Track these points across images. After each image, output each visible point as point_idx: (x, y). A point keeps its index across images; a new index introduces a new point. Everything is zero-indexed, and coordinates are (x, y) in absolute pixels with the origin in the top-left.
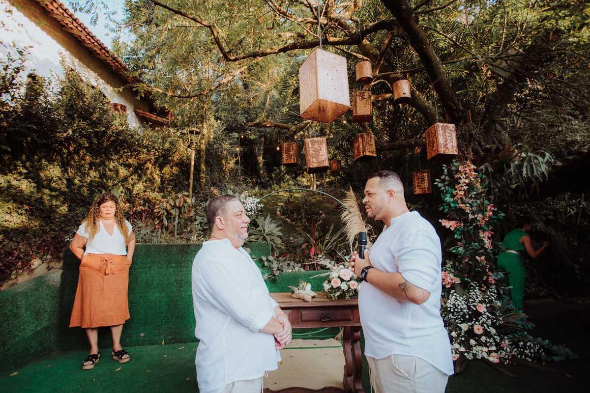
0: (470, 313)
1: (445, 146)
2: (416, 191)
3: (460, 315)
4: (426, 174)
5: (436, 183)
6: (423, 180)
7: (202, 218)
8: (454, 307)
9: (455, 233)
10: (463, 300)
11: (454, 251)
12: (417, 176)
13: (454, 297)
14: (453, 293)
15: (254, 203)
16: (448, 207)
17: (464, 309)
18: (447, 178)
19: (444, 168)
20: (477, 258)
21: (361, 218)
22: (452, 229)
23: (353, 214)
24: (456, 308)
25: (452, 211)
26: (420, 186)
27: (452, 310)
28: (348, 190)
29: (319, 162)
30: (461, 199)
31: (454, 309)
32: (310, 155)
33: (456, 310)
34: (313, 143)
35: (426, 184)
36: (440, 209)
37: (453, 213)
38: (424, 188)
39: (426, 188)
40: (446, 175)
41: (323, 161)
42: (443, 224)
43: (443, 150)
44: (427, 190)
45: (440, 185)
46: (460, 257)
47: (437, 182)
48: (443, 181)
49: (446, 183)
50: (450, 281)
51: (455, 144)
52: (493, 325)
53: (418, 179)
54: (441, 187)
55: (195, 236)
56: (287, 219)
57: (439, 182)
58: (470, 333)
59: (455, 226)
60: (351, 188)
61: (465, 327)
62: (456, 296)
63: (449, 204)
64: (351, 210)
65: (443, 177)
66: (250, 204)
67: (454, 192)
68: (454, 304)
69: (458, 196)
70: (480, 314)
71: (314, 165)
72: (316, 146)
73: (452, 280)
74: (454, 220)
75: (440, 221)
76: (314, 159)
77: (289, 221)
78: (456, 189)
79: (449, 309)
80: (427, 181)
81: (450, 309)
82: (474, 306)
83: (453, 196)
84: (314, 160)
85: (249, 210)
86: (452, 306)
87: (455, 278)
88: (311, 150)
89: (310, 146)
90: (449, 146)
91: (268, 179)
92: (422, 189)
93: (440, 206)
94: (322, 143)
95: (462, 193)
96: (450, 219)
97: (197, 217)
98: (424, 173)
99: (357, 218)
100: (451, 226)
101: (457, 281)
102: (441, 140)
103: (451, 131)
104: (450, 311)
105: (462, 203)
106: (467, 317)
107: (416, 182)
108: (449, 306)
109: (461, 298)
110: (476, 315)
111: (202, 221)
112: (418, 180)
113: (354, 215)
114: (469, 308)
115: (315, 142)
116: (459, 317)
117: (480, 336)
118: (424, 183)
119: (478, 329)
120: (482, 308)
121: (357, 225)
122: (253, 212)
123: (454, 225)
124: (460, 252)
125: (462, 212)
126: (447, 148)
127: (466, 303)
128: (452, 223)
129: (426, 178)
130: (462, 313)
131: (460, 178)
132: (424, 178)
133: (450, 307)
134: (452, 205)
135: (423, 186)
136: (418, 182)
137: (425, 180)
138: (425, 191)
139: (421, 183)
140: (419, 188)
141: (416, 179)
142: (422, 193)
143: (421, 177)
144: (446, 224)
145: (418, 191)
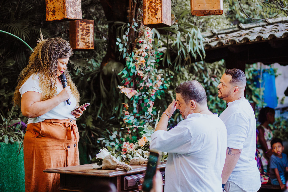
2: (78, 45)
4: (92, 25)
5: (117, 43)
9: (132, 102)
12: (81, 25)
16: (127, 73)
22: (130, 97)
25: (130, 76)
26: (84, 39)
30: (142, 65)
32: (68, 3)
36: (119, 74)
38: (88, 42)
39: (90, 42)
40: (127, 36)
42: (123, 91)
44: (91, 45)
47: (118, 41)
48: (123, 42)
49: (126, 44)
53: (83, 29)
57: (120, 43)
59: (133, 94)
63: (129, 69)
65: (124, 37)
67: (134, 57)
69: (139, 62)
76: (72, 9)
83: (133, 61)
92: (86, 43)
95: (143, 59)
98: (89, 23)
100: (128, 94)
105: (140, 70)
107: (80, 33)
112: (83, 31)
118: (89, 36)
123: (130, 93)
129: (92, 31)
132: (89, 30)
135: (87, 39)
136: (82, 33)
137: (89, 33)
138: (89, 47)
139: (86, 36)
140: (83, 42)
141: (81, 29)
142: (85, 48)
143: (86, 27)
144: (126, 91)
145: (81, 45)
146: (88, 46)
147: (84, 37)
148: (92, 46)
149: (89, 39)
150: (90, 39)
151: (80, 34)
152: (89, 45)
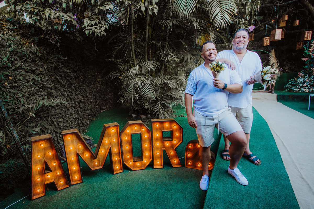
1: (307, 38)
6: (300, 45)
10: (302, 79)
11: (304, 67)
14: (300, 77)
19: (308, 42)
20: (312, 69)
21: (275, 58)
23: (273, 57)
26: (299, 47)
28: (272, 50)
29: (267, 44)
30: (311, 52)
34: (266, 39)
35: (301, 46)
37: (307, 56)
41: (268, 44)
42: (303, 59)
43: (306, 39)
44: (301, 48)
49: (307, 47)
51: (310, 37)
52: (309, 84)
54: (305, 48)
57: (305, 46)
58: (302, 86)
61: (301, 85)
63: (306, 53)
64: (272, 56)
65: (307, 45)
67: (309, 50)
68: (300, 80)
69: (310, 51)
70: (306, 82)
71: (266, 45)
72: (267, 40)
73: (301, 75)
75: (302, 58)
78: (310, 49)
82: (305, 80)
83: (308, 51)
84: (266, 44)
88: (265, 41)
89: (265, 40)
90: (308, 38)
94: (268, 39)
95: (311, 50)
96: (305, 58)
98: (301, 42)
101: (303, 75)
102: (306, 36)
103: (310, 33)
104: (298, 82)
105: (311, 53)
108: (298, 80)
110: (305, 82)
114: (304, 81)
115: (266, 38)
117: (305, 87)
119: (304, 85)
120: (307, 81)
121: (274, 60)
125: (310, 55)
126: (307, 39)
128: (306, 59)
129: (302, 44)
131: (312, 45)
134: (307, 54)
144: (304, 59)
145: (297, 49)
146: (299, 49)
151: (297, 46)
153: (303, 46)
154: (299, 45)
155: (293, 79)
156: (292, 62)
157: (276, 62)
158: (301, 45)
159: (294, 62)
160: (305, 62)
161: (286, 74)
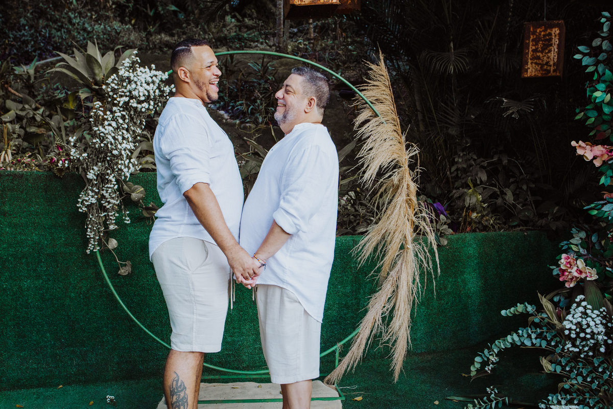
0: (610, 342)
2: (526, 71)
3: (587, 345)
4: (556, 31)
5: (577, 57)
6: (548, 44)
7: (21, 106)
8: (578, 330)
9: (602, 174)
10: (598, 316)
11: (595, 212)
12: (534, 33)
13: (581, 309)
14: (581, 301)
15: (153, 82)
16: (596, 114)
17: (599, 334)
18: (605, 45)
19: (603, 20)
21: (399, 128)
22: (597, 163)
23: (381, 119)
24: (583, 331)
25: (604, 122)
26: (538, 58)
27: (573, 336)
31: (578, 334)
33: (582, 335)
35: (553, 55)
36: (578, 117)
37: (604, 127)
38: (547, 64)
39: (552, 63)
40: (604, 39)
42: (580, 152)
44: (552, 68)
45: (586, 61)
46: (603, 225)
47: (579, 52)
48: (595, 52)
49: (602, 57)
50: (576, 274)
53: (536, 41)
54: (587, 66)
55: (9, 152)
56: (222, 112)
57: (584, 55)
59: (606, 157)
60: (382, 57)
62: (585, 307)
63: (598, 108)
64: (378, 108)
65: (596, 42)
66: (145, 85)
68: (579, 324)
73: (581, 272)
74: (603, 144)
75: (573, 143)
77: (226, 116)
79: (567, 332)
80: (555, 47)
81: (570, 333)
85: (142, 98)
86: (574, 327)
87: (588, 269)
91: (173, 8)
92: (542, 65)
93: (577, 111)
96: (594, 142)
97: (9, 103)
98: (551, 27)
99: (389, 127)
100: (595, 158)
101: (592, 275)
104: (569, 337)
106: (602, 350)
107: (532, 48)
108: (567, 327)
109: (596, 312)
111: (23, 113)
112: (537, 44)
113: (383, 120)
116: (586, 349)
118: (550, 51)
121: (388, 143)
122: (152, 103)
123: (602, 155)
124: (606, 214)
127: (604, 321)
128: (599, 150)
129: (556, 41)
130: (592, 341)
132: (551, 39)
133: (570, 329)
135: (545, 58)
136: (534, 48)
137: (551, 45)
138: (549, 71)
139: (542, 52)
140: (536, 63)
141: (533, 40)
142: (540, 75)
143: (544, 36)
144: (588, 152)
145: (531, 70)
146: (545, 70)
147: (538, 54)
148: (554, 71)
149: (548, 58)
150: (552, 57)
151: (530, 50)
152: (549, 68)
153: (568, 49)
154: (540, 45)
155: (530, 308)
156: (495, 159)
157: (405, 158)
158: (555, 48)
159: (505, 162)
160: (599, 173)
161: (470, 242)
